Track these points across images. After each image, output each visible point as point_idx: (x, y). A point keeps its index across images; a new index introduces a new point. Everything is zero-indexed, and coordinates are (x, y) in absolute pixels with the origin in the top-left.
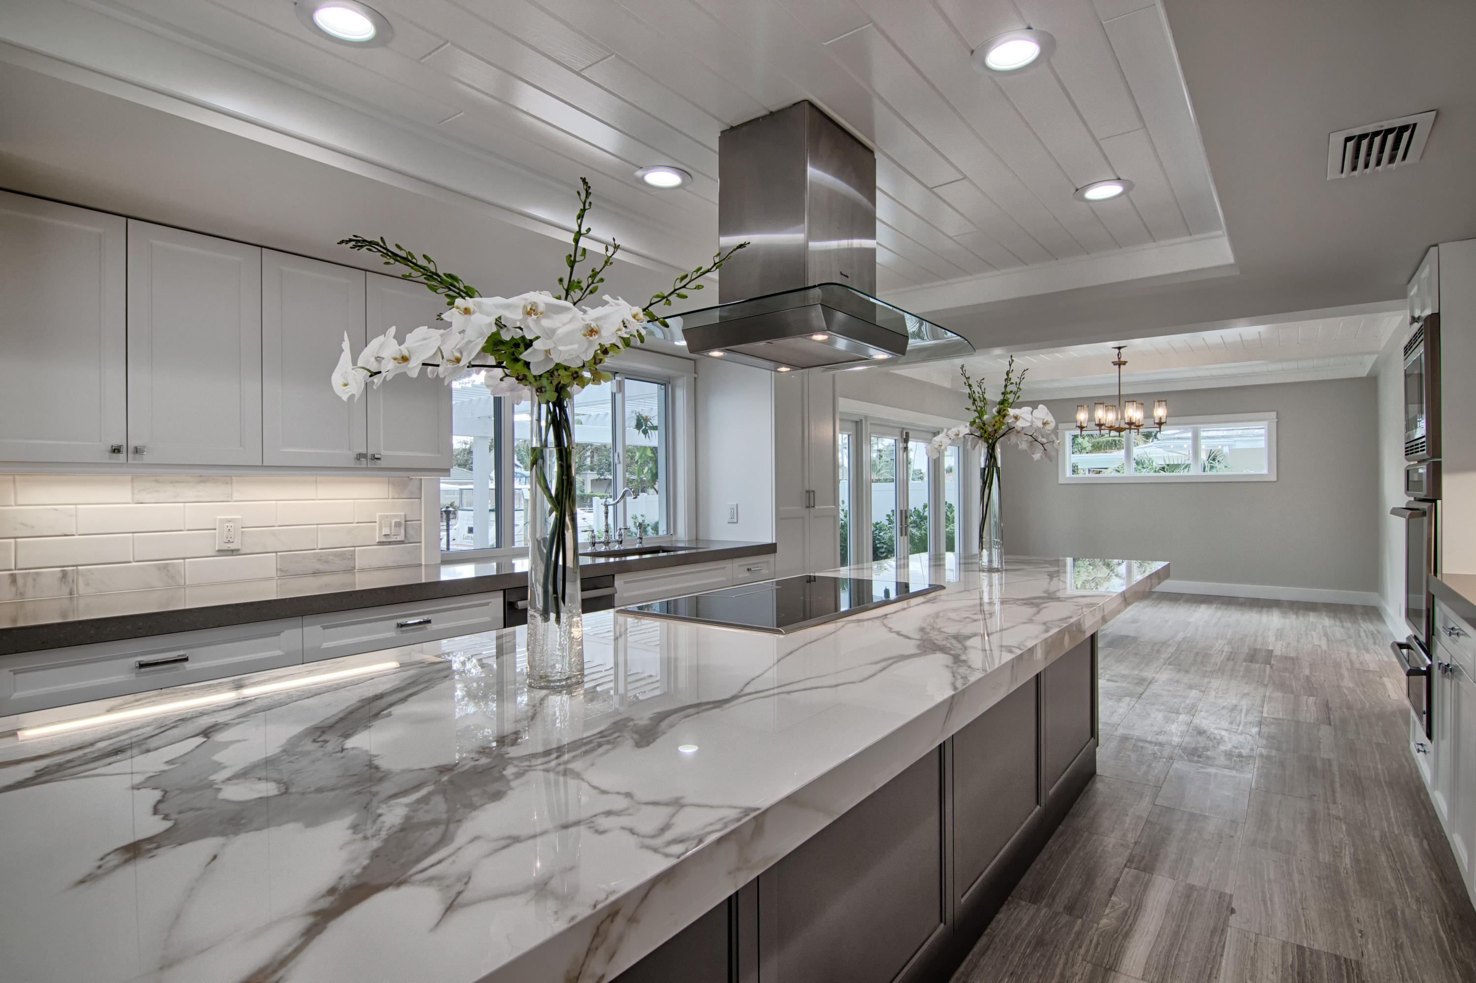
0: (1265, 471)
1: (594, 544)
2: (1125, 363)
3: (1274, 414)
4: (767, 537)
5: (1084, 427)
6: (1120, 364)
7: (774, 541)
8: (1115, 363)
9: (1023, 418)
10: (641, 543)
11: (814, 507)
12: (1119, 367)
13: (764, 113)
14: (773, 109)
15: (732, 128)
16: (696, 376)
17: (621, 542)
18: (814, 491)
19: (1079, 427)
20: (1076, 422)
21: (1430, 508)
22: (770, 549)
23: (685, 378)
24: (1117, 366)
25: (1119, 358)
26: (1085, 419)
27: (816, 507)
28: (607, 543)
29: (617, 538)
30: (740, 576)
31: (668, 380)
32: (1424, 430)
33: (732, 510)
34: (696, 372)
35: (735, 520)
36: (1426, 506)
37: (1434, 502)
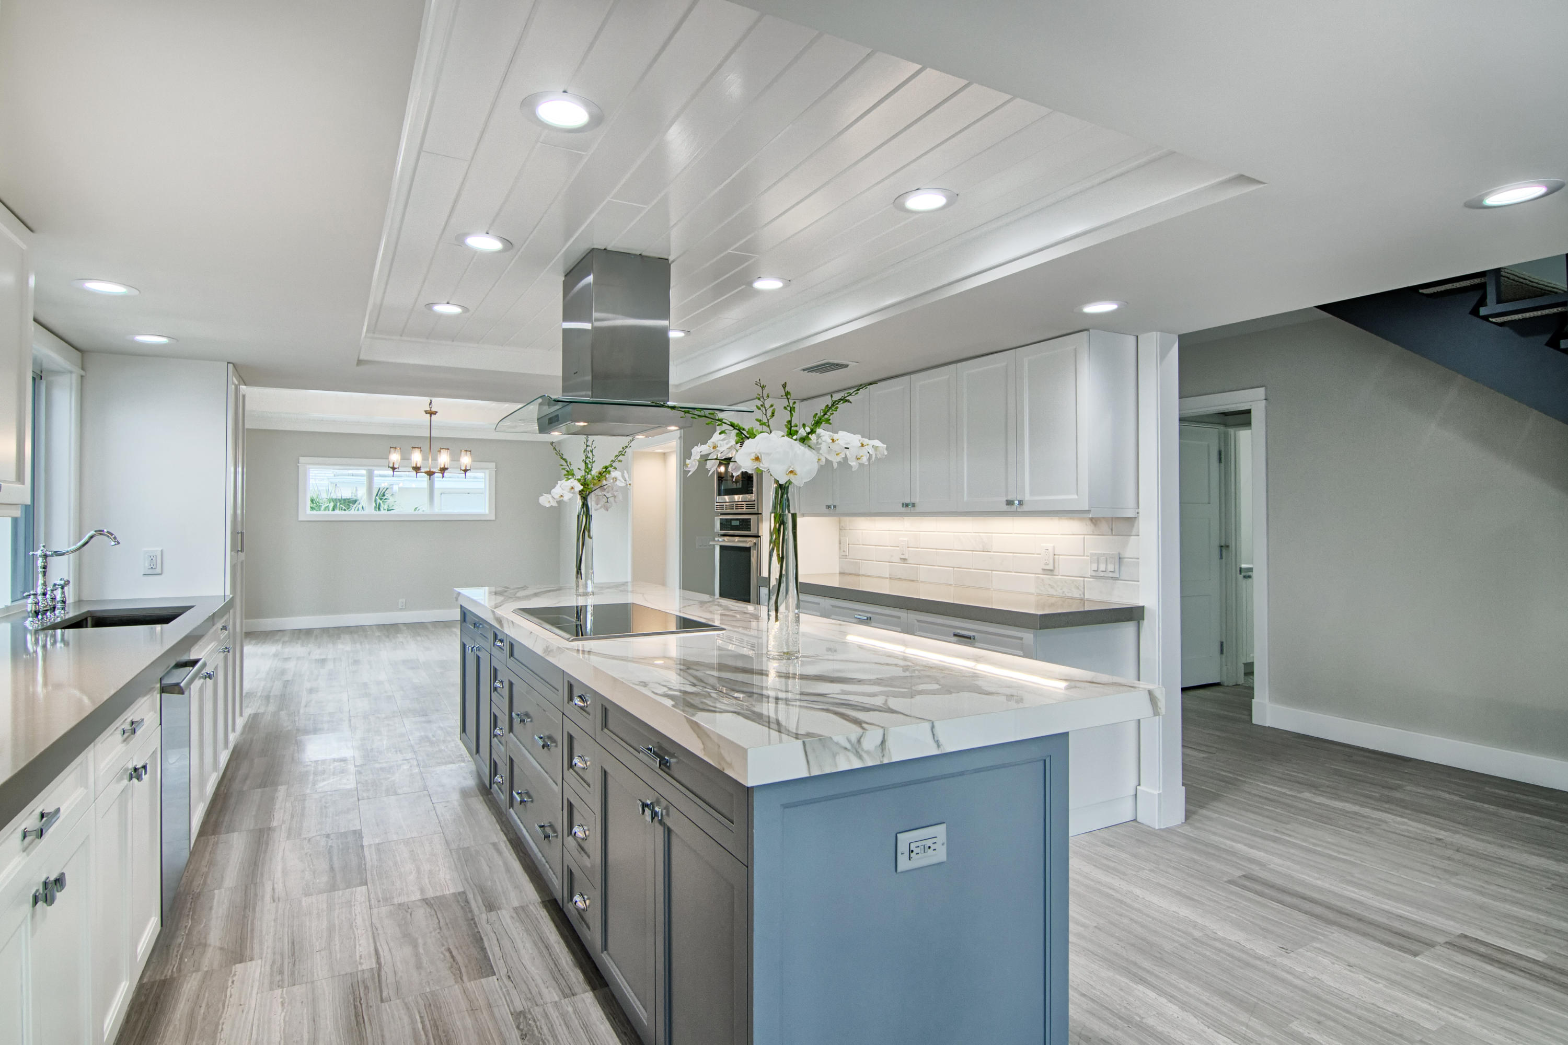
0: (486, 510)
1: (37, 614)
2: (435, 413)
3: (493, 465)
5: (396, 468)
6: (431, 413)
7: (229, 594)
8: (426, 412)
11: (242, 551)
12: (431, 416)
13: (636, 253)
14: (644, 254)
15: (605, 250)
16: (83, 374)
18: (242, 533)
19: (391, 468)
21: (758, 540)
23: (74, 376)
24: (429, 415)
25: (431, 408)
26: (397, 460)
30: (222, 638)
31: (39, 373)
32: (753, 497)
33: (152, 558)
34: (83, 369)
35: (158, 570)
36: (754, 540)
37: (760, 537)
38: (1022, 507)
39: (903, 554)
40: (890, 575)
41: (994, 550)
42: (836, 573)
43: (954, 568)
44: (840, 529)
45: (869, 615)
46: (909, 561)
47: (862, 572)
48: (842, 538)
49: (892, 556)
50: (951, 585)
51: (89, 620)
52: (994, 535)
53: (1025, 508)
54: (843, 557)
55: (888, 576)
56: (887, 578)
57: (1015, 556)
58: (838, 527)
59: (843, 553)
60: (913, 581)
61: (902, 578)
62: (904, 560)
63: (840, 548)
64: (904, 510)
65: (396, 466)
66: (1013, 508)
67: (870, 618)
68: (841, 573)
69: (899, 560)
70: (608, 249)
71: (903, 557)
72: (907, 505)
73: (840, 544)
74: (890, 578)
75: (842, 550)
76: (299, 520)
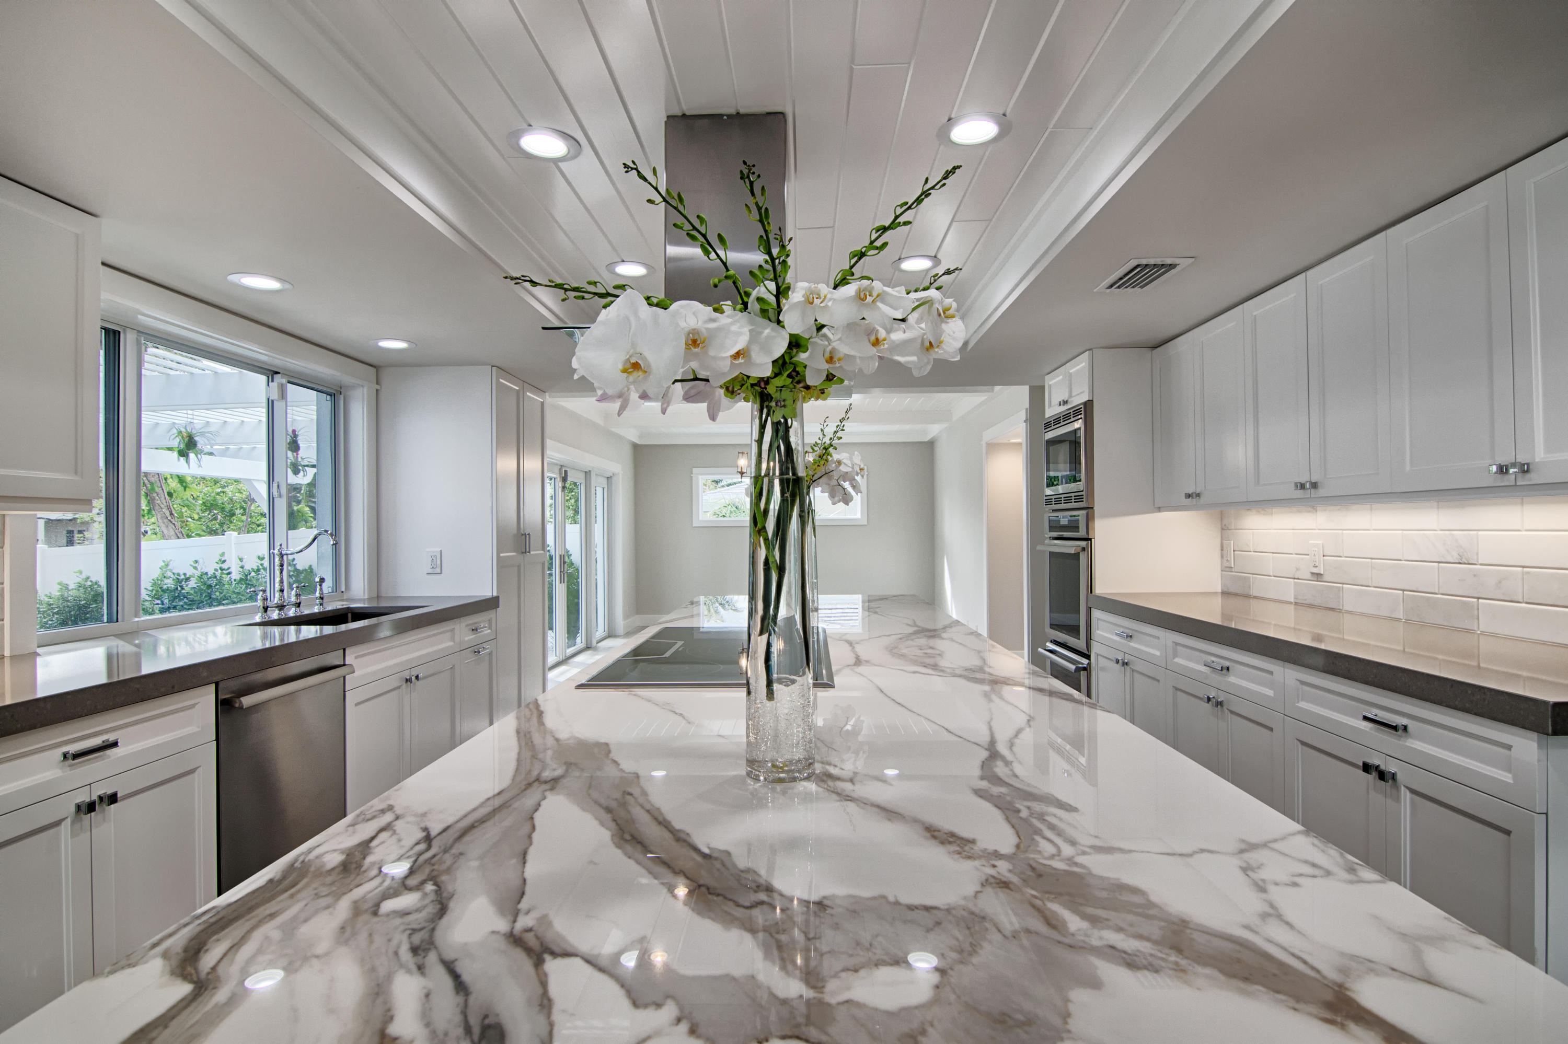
0: (858, 516)
1: (266, 609)
4: (485, 589)
7: (495, 594)
9: (844, 464)
10: (321, 604)
11: (529, 552)
13: (732, 111)
14: (742, 111)
15: (684, 115)
16: (378, 387)
17: (298, 605)
18: (529, 534)
19: (739, 472)
20: (737, 467)
21: (1087, 544)
22: (491, 604)
23: (365, 390)
27: (532, 553)
28: (281, 607)
29: (293, 599)
30: (467, 639)
31: (339, 389)
32: (1081, 486)
33: (434, 558)
34: (378, 383)
35: (438, 570)
36: (1083, 543)
37: (1090, 540)
38: (1528, 476)
39: (1315, 566)
40: (1295, 598)
41: (1480, 562)
42: (1216, 593)
43: (1403, 590)
44: (1223, 529)
45: (1227, 664)
46: (1326, 578)
47: (1254, 592)
48: (1224, 542)
49: (1298, 569)
50: (1398, 620)
51: (350, 615)
52: (1480, 533)
53: (1534, 478)
54: (1226, 569)
55: (1292, 600)
56: (1291, 603)
57: (1528, 573)
58: (1220, 527)
59: (1227, 564)
60: (1332, 609)
61: (1316, 603)
62: (1318, 576)
63: (1222, 557)
64: (1299, 493)
65: (744, 471)
66: (1509, 479)
67: (1228, 669)
68: (1225, 594)
69: (1309, 576)
70: (687, 114)
71: (1315, 570)
72: (1302, 486)
73: (1222, 550)
74: (1296, 604)
75: (1225, 559)
76: (694, 525)
